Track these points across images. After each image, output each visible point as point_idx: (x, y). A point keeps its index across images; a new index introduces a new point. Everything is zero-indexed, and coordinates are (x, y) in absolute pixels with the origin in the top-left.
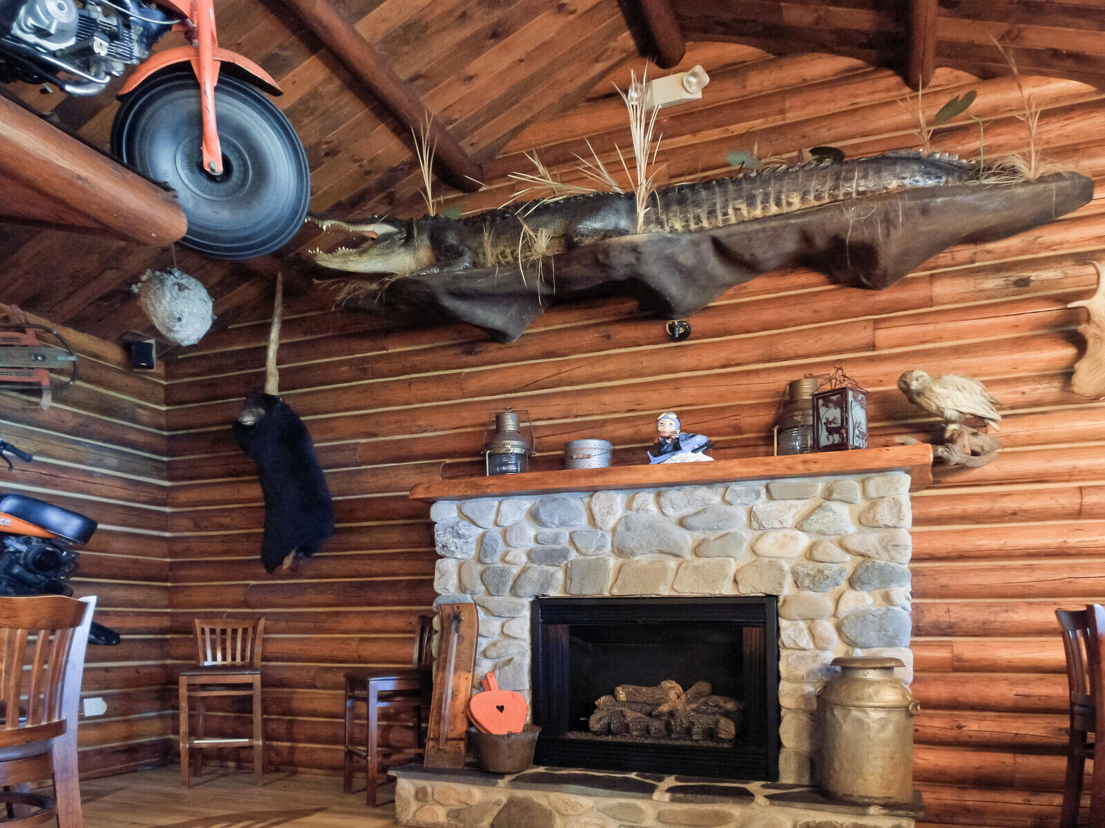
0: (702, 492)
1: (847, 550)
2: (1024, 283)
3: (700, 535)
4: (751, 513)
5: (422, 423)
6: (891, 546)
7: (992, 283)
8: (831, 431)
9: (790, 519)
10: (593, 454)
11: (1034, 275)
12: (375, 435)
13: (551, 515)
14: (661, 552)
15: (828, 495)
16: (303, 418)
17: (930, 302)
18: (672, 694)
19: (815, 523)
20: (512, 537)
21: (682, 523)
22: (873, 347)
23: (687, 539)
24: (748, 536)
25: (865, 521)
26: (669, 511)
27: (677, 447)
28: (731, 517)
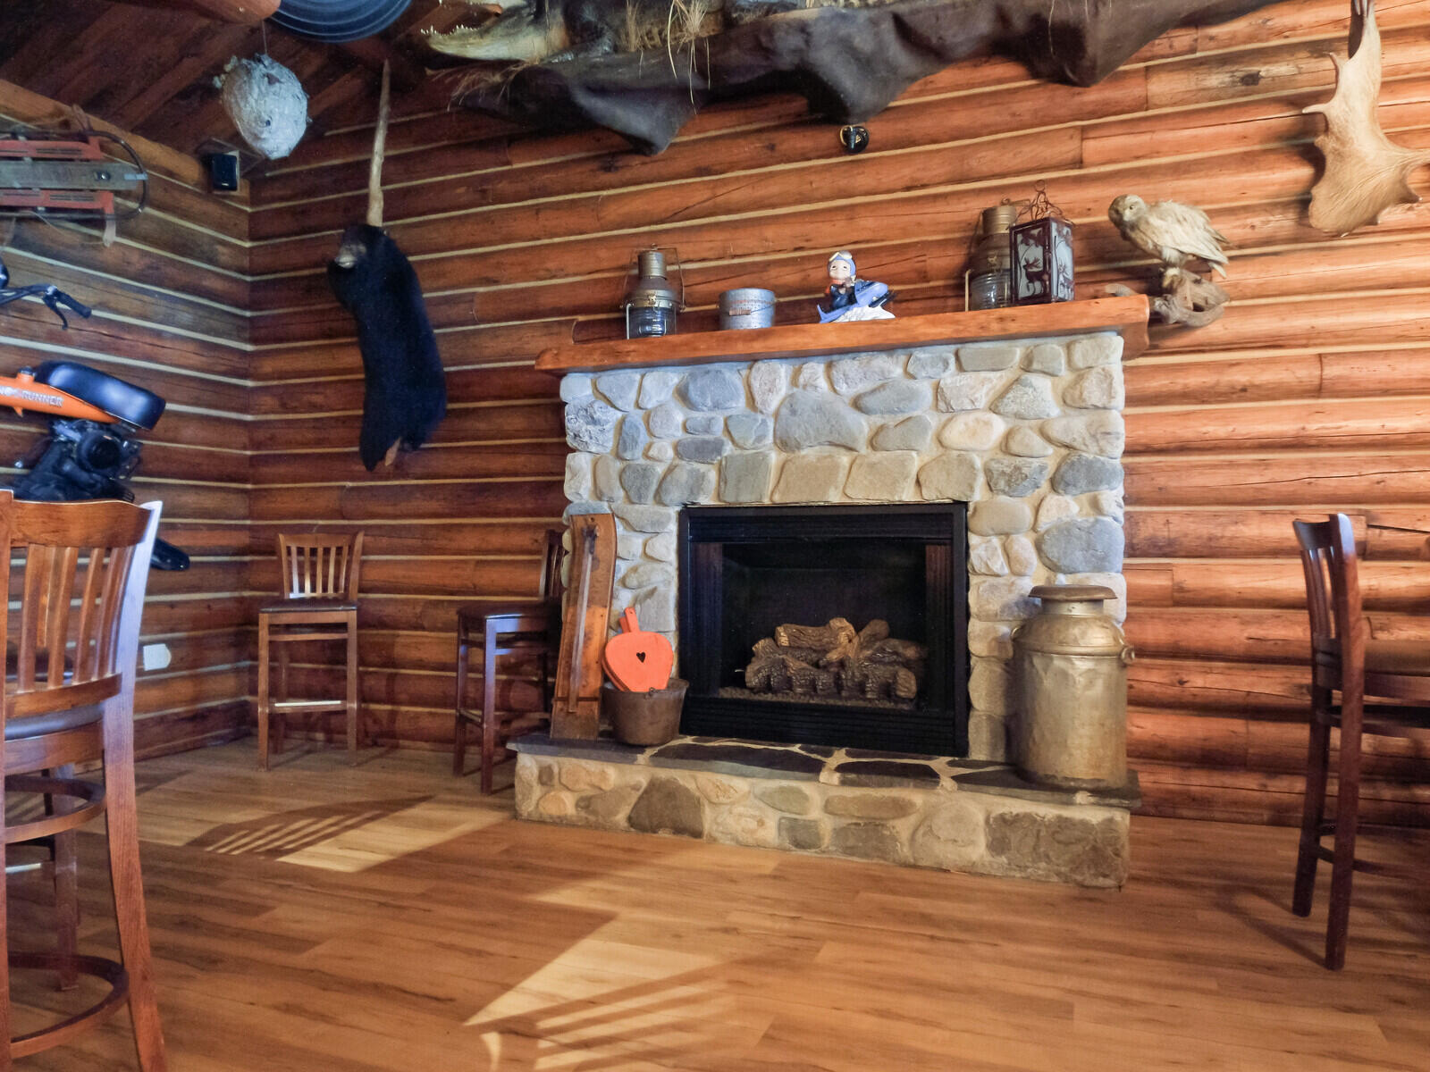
0: (881, 361)
1: (1049, 440)
2: (1252, 79)
3: (877, 420)
4: (937, 389)
5: (551, 265)
6: (1101, 434)
7: (1216, 79)
8: (1032, 277)
9: (983, 397)
10: (753, 308)
11: (1265, 70)
12: (496, 282)
13: (703, 394)
14: (831, 444)
15: (1027, 366)
16: (411, 259)
17: (1145, 104)
18: (843, 637)
19: (1010, 405)
20: (657, 421)
21: (857, 404)
22: (1079, 163)
23: (862, 426)
24: (933, 420)
25: (1071, 401)
26: (842, 388)
27: (852, 300)
28: (912, 396)
